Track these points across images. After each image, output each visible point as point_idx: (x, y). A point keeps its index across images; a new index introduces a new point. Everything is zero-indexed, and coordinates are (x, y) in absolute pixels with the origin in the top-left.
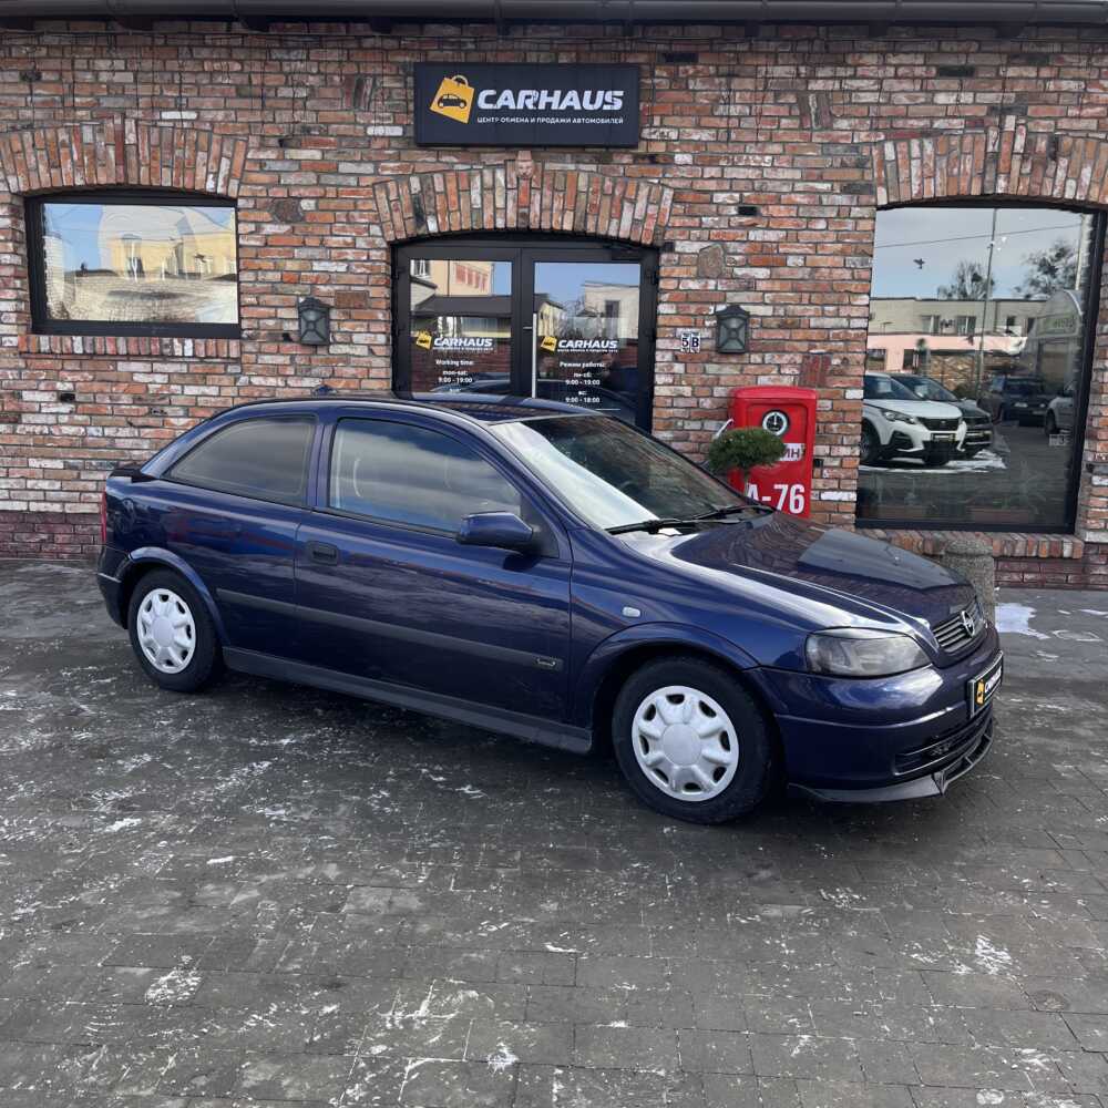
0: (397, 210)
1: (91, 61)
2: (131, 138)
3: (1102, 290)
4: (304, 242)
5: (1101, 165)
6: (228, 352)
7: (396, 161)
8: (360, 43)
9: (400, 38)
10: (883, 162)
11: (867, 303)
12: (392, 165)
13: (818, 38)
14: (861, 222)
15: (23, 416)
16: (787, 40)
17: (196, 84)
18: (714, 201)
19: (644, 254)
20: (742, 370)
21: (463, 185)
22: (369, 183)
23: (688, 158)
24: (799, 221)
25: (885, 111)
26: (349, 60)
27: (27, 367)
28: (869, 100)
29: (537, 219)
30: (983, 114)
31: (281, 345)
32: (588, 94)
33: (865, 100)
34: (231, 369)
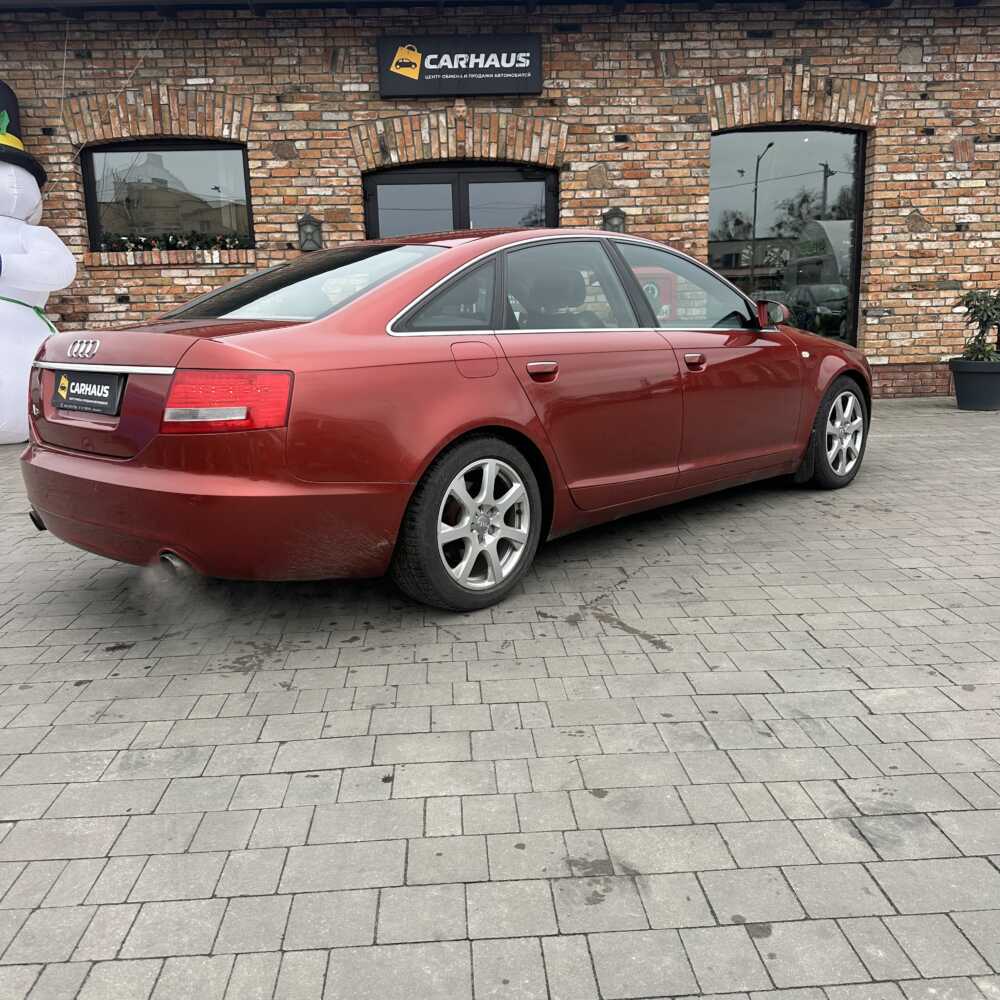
0: (367, 147)
1: (130, 43)
2: (164, 100)
3: (866, 190)
4: (299, 174)
5: (861, 99)
6: (247, 259)
7: (366, 109)
8: (333, 23)
9: (363, 19)
10: (714, 100)
11: (707, 202)
12: (362, 113)
13: (665, 12)
14: (701, 143)
15: (90, 315)
16: (642, 14)
17: (211, 58)
18: (598, 132)
19: (548, 174)
21: (416, 127)
22: (346, 127)
23: (577, 101)
24: (658, 145)
25: (715, 63)
26: (325, 37)
27: (91, 278)
28: (707, 56)
29: (471, 150)
30: (779, 62)
31: (287, 252)
32: (504, 56)
33: (699, 56)
34: (248, 272)
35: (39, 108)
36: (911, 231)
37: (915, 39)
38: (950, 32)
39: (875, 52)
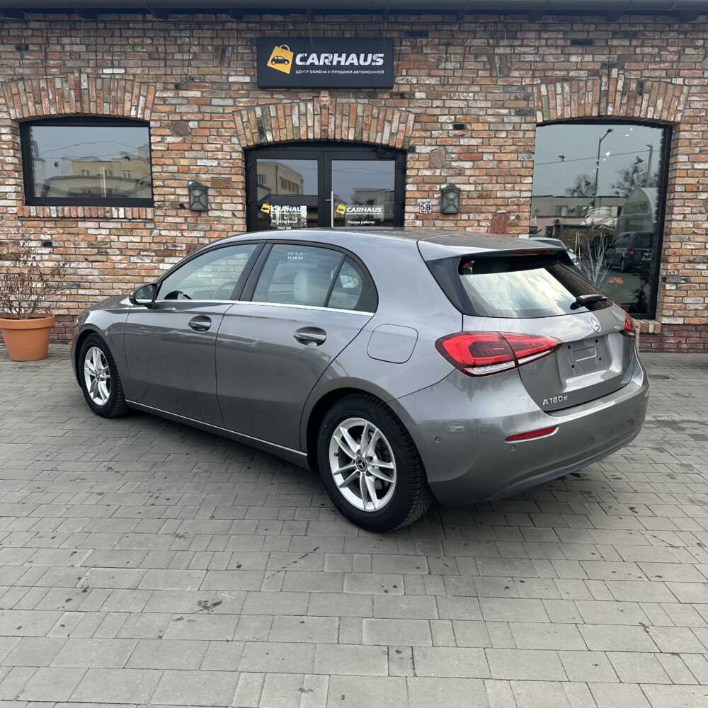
0: (247, 128)
1: (59, 39)
2: (85, 85)
3: (670, 176)
4: (191, 148)
5: (668, 99)
6: (146, 215)
7: (248, 97)
8: (224, 26)
9: (248, 23)
10: (540, 96)
11: (531, 182)
12: (244, 100)
13: (499, 23)
14: (527, 133)
15: (21, 256)
16: (482, 23)
17: (124, 52)
18: (440, 121)
19: (397, 155)
20: (456, 224)
21: (288, 112)
22: (231, 111)
23: (423, 95)
24: (491, 133)
25: (540, 66)
26: (217, 37)
27: (22, 226)
28: (533, 59)
29: (333, 133)
30: (598, 67)
31: (179, 211)
32: (362, 56)
33: (529, 59)
34: (148, 226)
39: (682, 60)
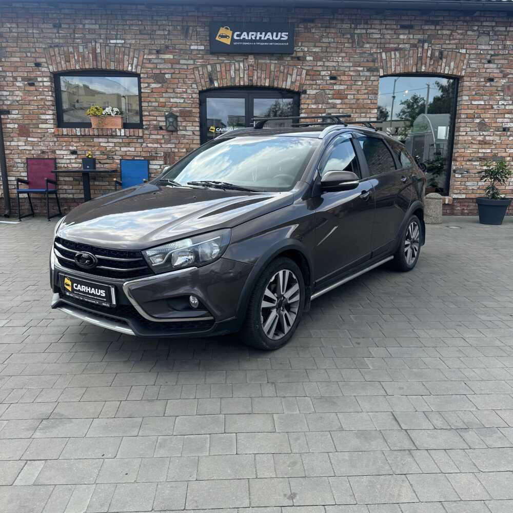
0: (202, 78)
1: (82, 20)
2: (98, 50)
3: (458, 107)
4: (167, 91)
6: (138, 134)
7: (203, 59)
8: (188, 14)
10: (382, 59)
11: (376, 112)
12: (200, 61)
13: (358, 14)
14: (374, 82)
15: (57, 160)
16: (346, 14)
17: (124, 29)
18: (321, 74)
19: (295, 95)
21: (228, 69)
22: (192, 68)
23: (311, 58)
24: (352, 82)
25: (383, 41)
26: (183, 20)
27: (57, 141)
28: (378, 37)
29: (256, 82)
30: (416, 43)
31: (159, 131)
32: (275, 34)
33: (375, 37)
34: (139, 141)
35: (33, 52)
36: (480, 130)
37: (486, 32)
38: (504, 29)
39: (465, 38)
